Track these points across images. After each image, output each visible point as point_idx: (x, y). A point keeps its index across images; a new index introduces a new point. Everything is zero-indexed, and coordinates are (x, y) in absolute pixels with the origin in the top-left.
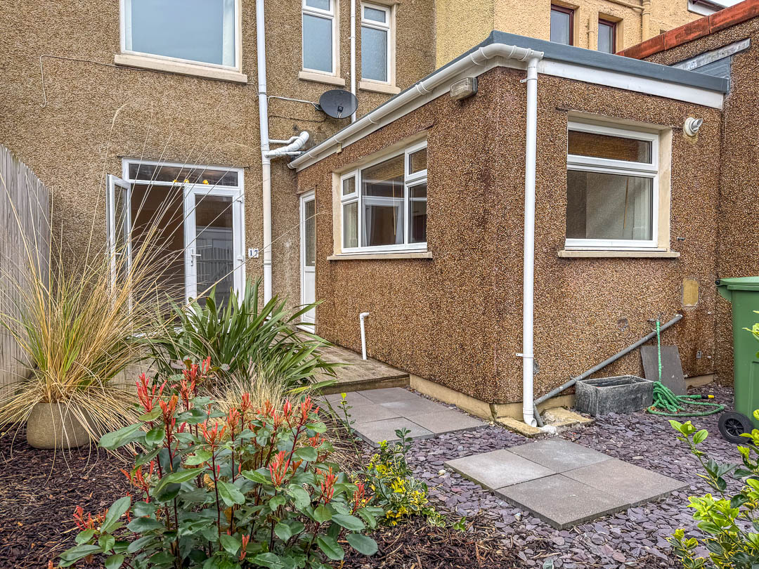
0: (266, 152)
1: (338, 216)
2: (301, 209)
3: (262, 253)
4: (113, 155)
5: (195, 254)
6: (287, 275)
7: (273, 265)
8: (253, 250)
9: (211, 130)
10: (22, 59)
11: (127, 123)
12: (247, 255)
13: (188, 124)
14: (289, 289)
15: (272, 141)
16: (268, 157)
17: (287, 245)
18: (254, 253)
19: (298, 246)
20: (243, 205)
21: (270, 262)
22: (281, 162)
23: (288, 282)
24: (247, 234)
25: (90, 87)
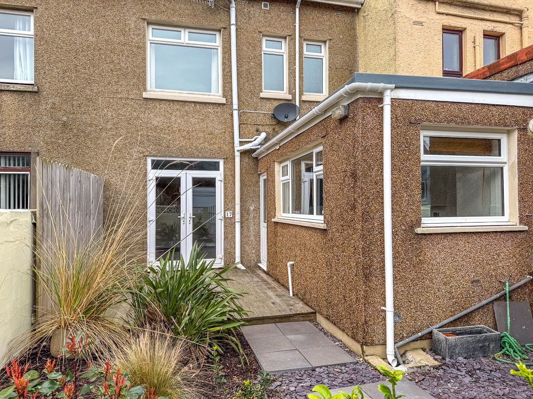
0: (238, 147)
1: (279, 191)
2: (261, 183)
3: (234, 214)
4: (141, 155)
5: (191, 216)
6: (251, 229)
7: (242, 223)
8: (229, 212)
9: (203, 135)
10: (90, 100)
11: (150, 134)
12: (225, 216)
13: (188, 133)
14: (252, 238)
15: (241, 140)
16: (238, 151)
17: (252, 208)
18: (229, 214)
19: (259, 209)
20: (223, 183)
21: (239, 220)
22: (248, 153)
23: (252, 233)
24: (225, 202)
25: (128, 113)
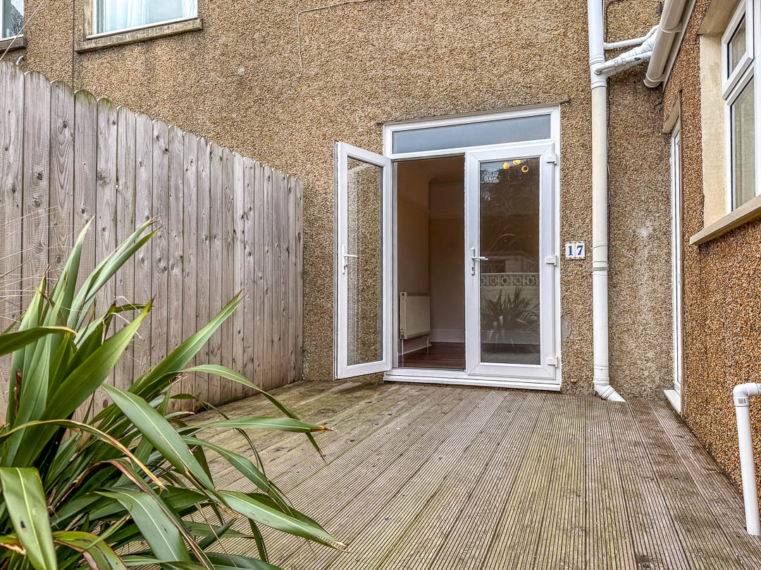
2: (672, 160)
3: (589, 250)
4: (373, 123)
5: (478, 256)
6: (643, 291)
8: (574, 245)
9: (507, 54)
11: (390, 73)
12: (563, 255)
13: (472, 54)
14: (647, 317)
15: (610, 46)
16: (600, 72)
17: (644, 233)
18: (575, 249)
19: (667, 233)
20: (558, 169)
21: (605, 265)
22: (632, 80)
23: (645, 303)
24: (564, 217)
25: (348, 37)
